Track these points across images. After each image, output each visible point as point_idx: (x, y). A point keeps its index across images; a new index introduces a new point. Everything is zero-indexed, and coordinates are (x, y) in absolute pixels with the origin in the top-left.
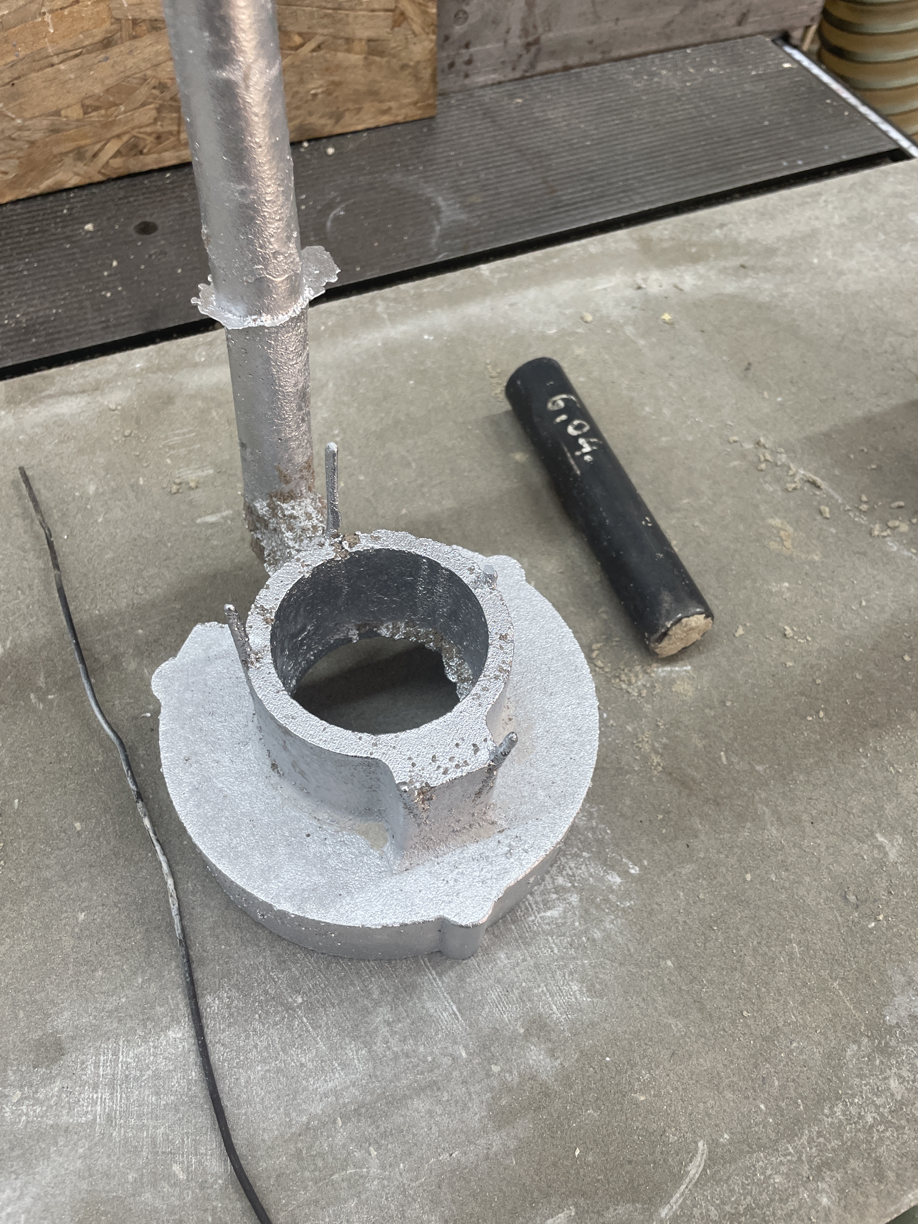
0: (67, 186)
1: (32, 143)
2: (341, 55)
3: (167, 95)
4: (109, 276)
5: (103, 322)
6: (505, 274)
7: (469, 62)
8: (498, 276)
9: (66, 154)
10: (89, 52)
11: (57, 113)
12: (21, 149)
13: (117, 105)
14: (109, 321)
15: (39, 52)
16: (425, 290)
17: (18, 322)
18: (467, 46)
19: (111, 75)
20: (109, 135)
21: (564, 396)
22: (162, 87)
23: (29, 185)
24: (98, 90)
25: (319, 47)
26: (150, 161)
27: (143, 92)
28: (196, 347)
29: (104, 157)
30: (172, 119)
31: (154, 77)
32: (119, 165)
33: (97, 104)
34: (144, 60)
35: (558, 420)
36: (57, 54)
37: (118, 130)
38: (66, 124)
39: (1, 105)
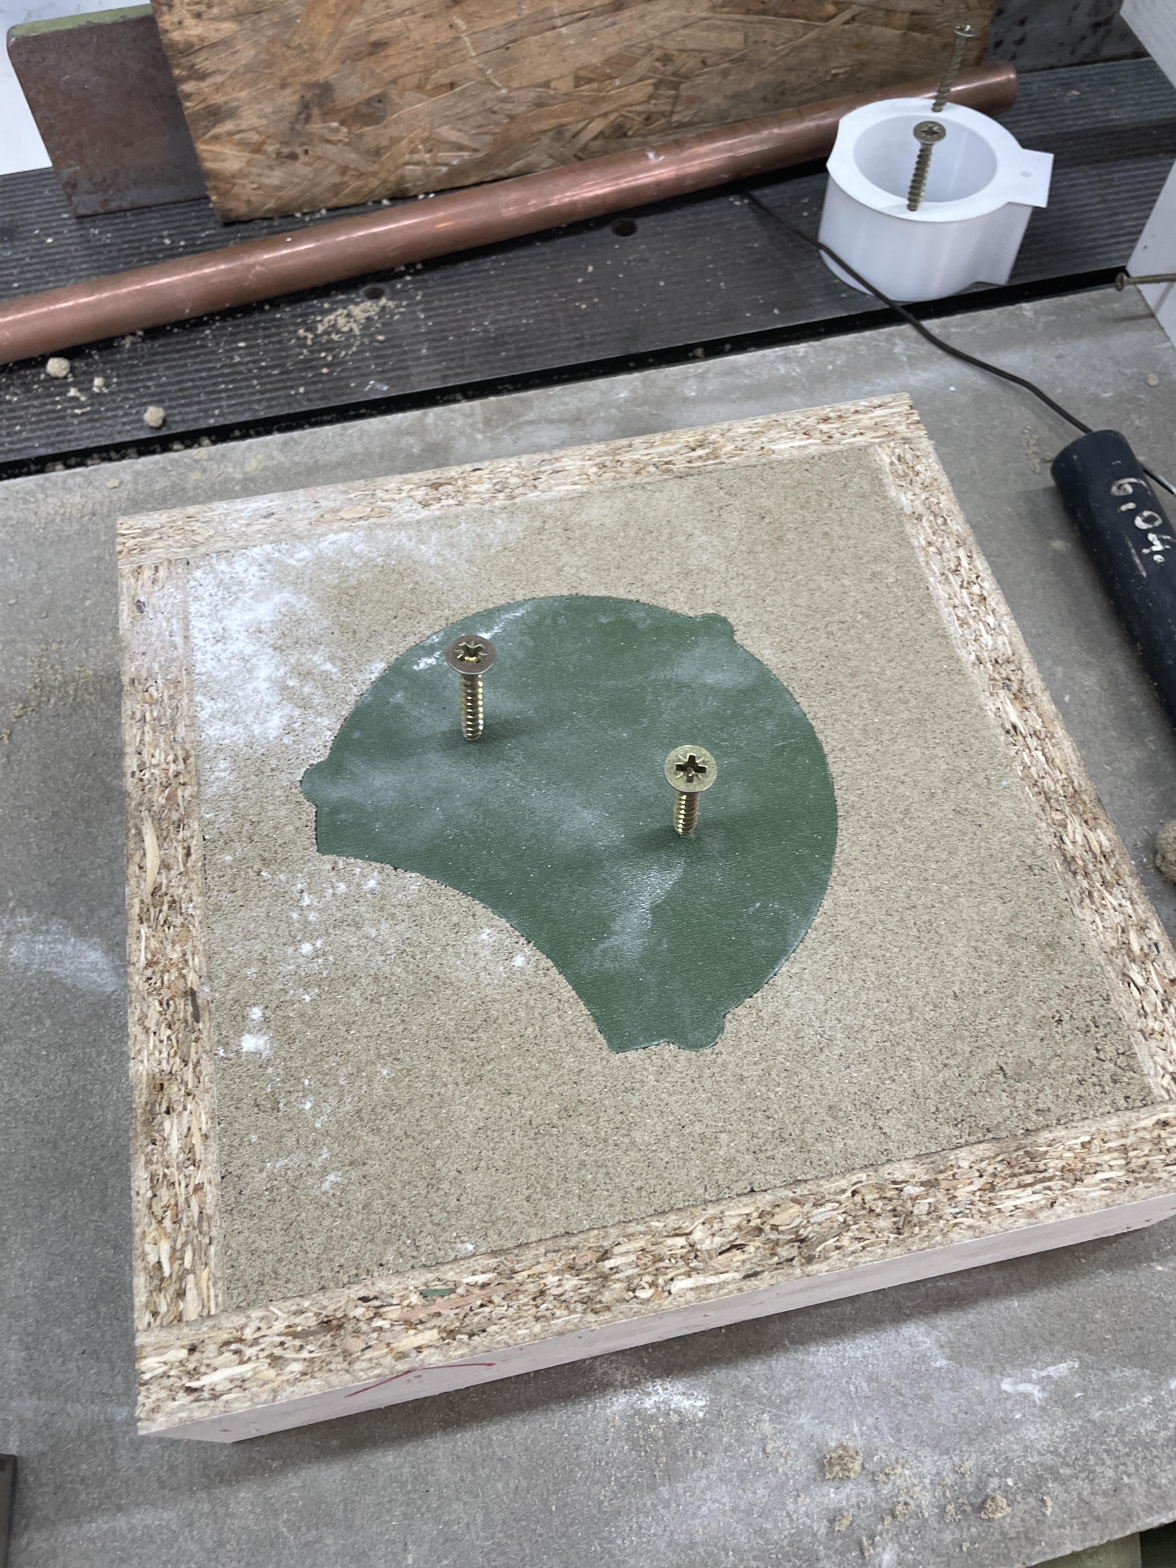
1: (512, 118)
2: (876, 30)
3: (670, 69)
4: (584, 283)
5: (576, 339)
6: (1053, 318)
7: (1020, 42)
8: (1044, 319)
9: (543, 132)
10: (597, 15)
11: (547, 84)
12: (498, 124)
13: (611, 78)
14: (582, 338)
15: (543, 12)
16: (953, 330)
17: (486, 331)
18: (1022, 22)
19: (615, 44)
20: (595, 114)
21: (1133, 480)
22: (666, 59)
23: (497, 167)
24: (596, 59)
25: (853, 19)
26: (631, 146)
27: (644, 65)
28: (686, 379)
29: (585, 137)
30: (668, 97)
31: (661, 47)
32: (598, 148)
33: (591, 76)
34: (654, 27)
35: (1124, 508)
36: (562, 16)
37: (605, 107)
38: (553, 97)
39: (489, 72)
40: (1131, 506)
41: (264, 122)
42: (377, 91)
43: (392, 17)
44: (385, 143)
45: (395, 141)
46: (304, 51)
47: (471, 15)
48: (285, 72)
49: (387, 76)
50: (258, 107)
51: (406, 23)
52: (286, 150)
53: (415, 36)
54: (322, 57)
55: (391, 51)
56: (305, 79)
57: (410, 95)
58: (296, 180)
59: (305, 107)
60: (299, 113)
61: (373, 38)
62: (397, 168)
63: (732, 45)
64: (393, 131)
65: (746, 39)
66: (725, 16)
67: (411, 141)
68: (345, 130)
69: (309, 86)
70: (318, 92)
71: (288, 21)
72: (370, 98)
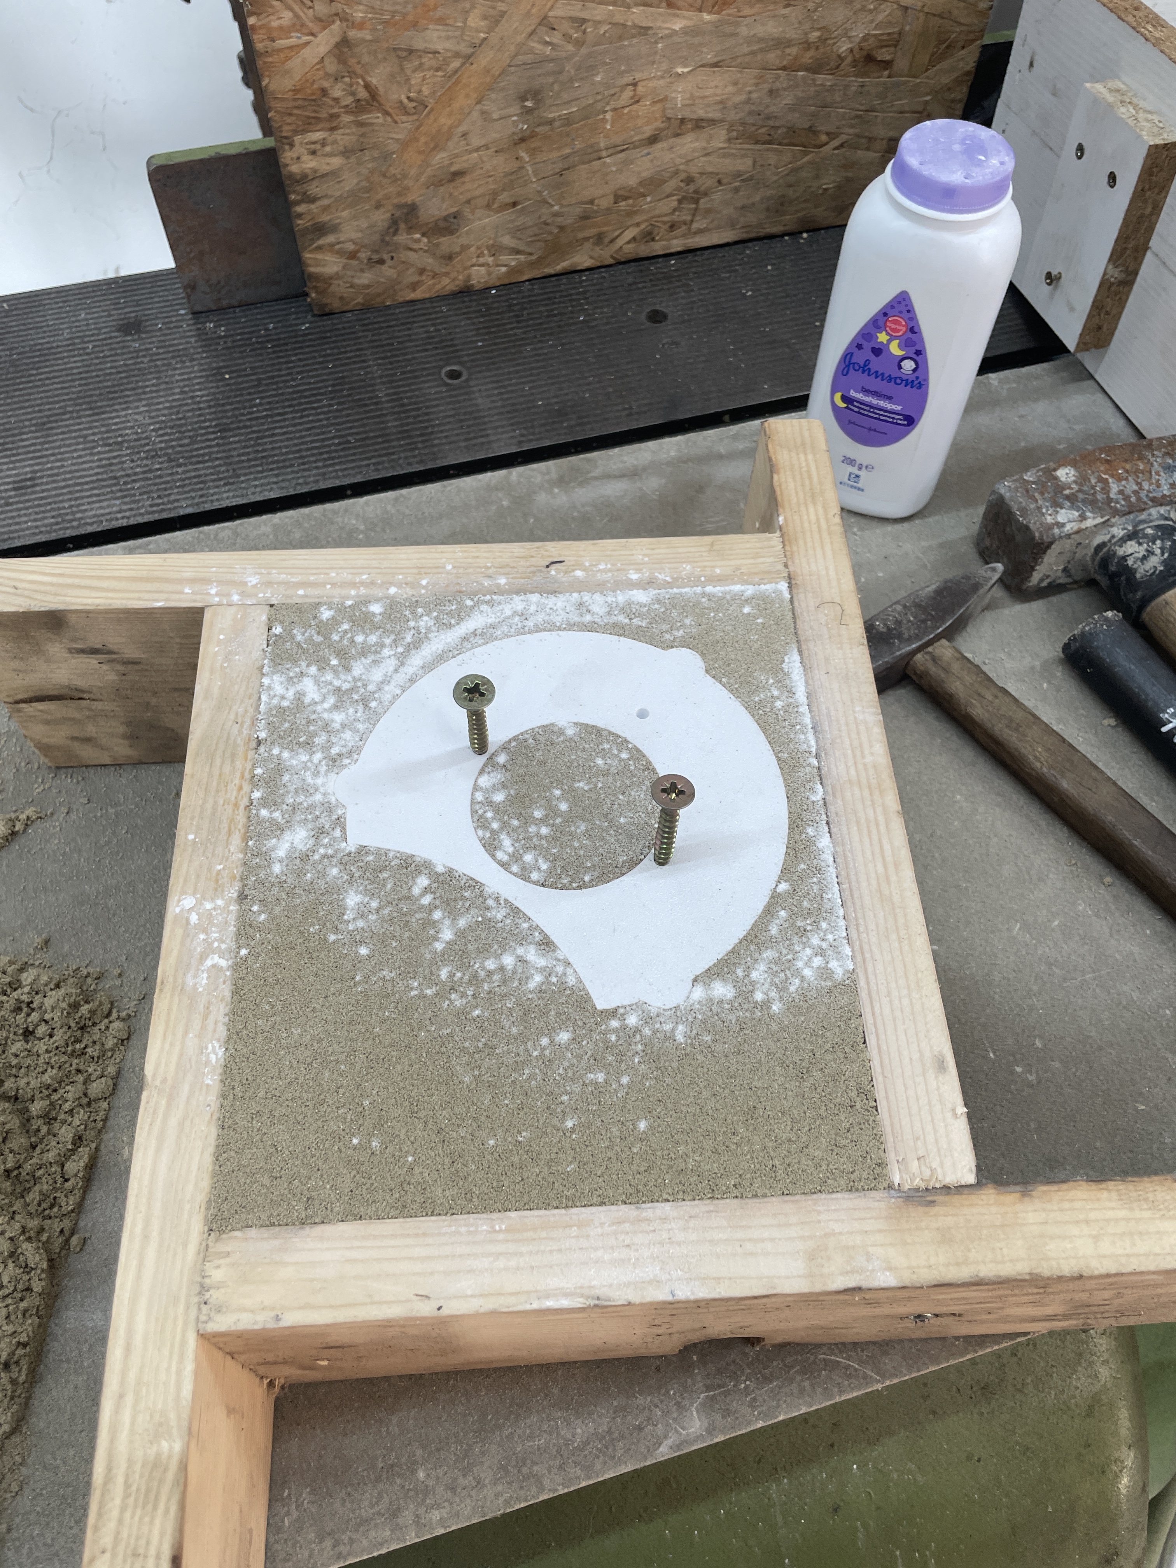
0: (579, 268)
1: (562, 228)
2: (860, 153)
3: (692, 188)
5: (626, 409)
9: (587, 239)
10: (635, 148)
11: (591, 202)
12: (551, 233)
13: (644, 195)
15: (592, 146)
19: (648, 169)
20: (629, 223)
22: (689, 180)
23: (549, 265)
24: (633, 181)
25: (842, 146)
26: (657, 248)
27: (671, 185)
29: (619, 243)
30: (689, 209)
31: (685, 171)
32: (630, 250)
33: (626, 194)
34: (680, 157)
36: (607, 149)
37: (638, 219)
38: (597, 212)
39: (545, 193)
41: (360, 235)
42: (454, 210)
43: (470, 152)
44: (458, 249)
45: (465, 248)
46: (397, 180)
47: (534, 149)
48: (380, 196)
49: (463, 198)
50: (356, 223)
51: (480, 157)
52: (375, 257)
53: (487, 166)
54: (411, 183)
55: (467, 178)
56: (396, 201)
57: (479, 213)
58: (383, 280)
59: (394, 223)
60: (389, 228)
61: (453, 169)
62: (465, 268)
63: (742, 168)
64: (463, 240)
65: (755, 162)
66: (739, 146)
67: (478, 248)
68: (425, 240)
69: (399, 206)
70: (405, 211)
71: (386, 156)
72: (448, 215)
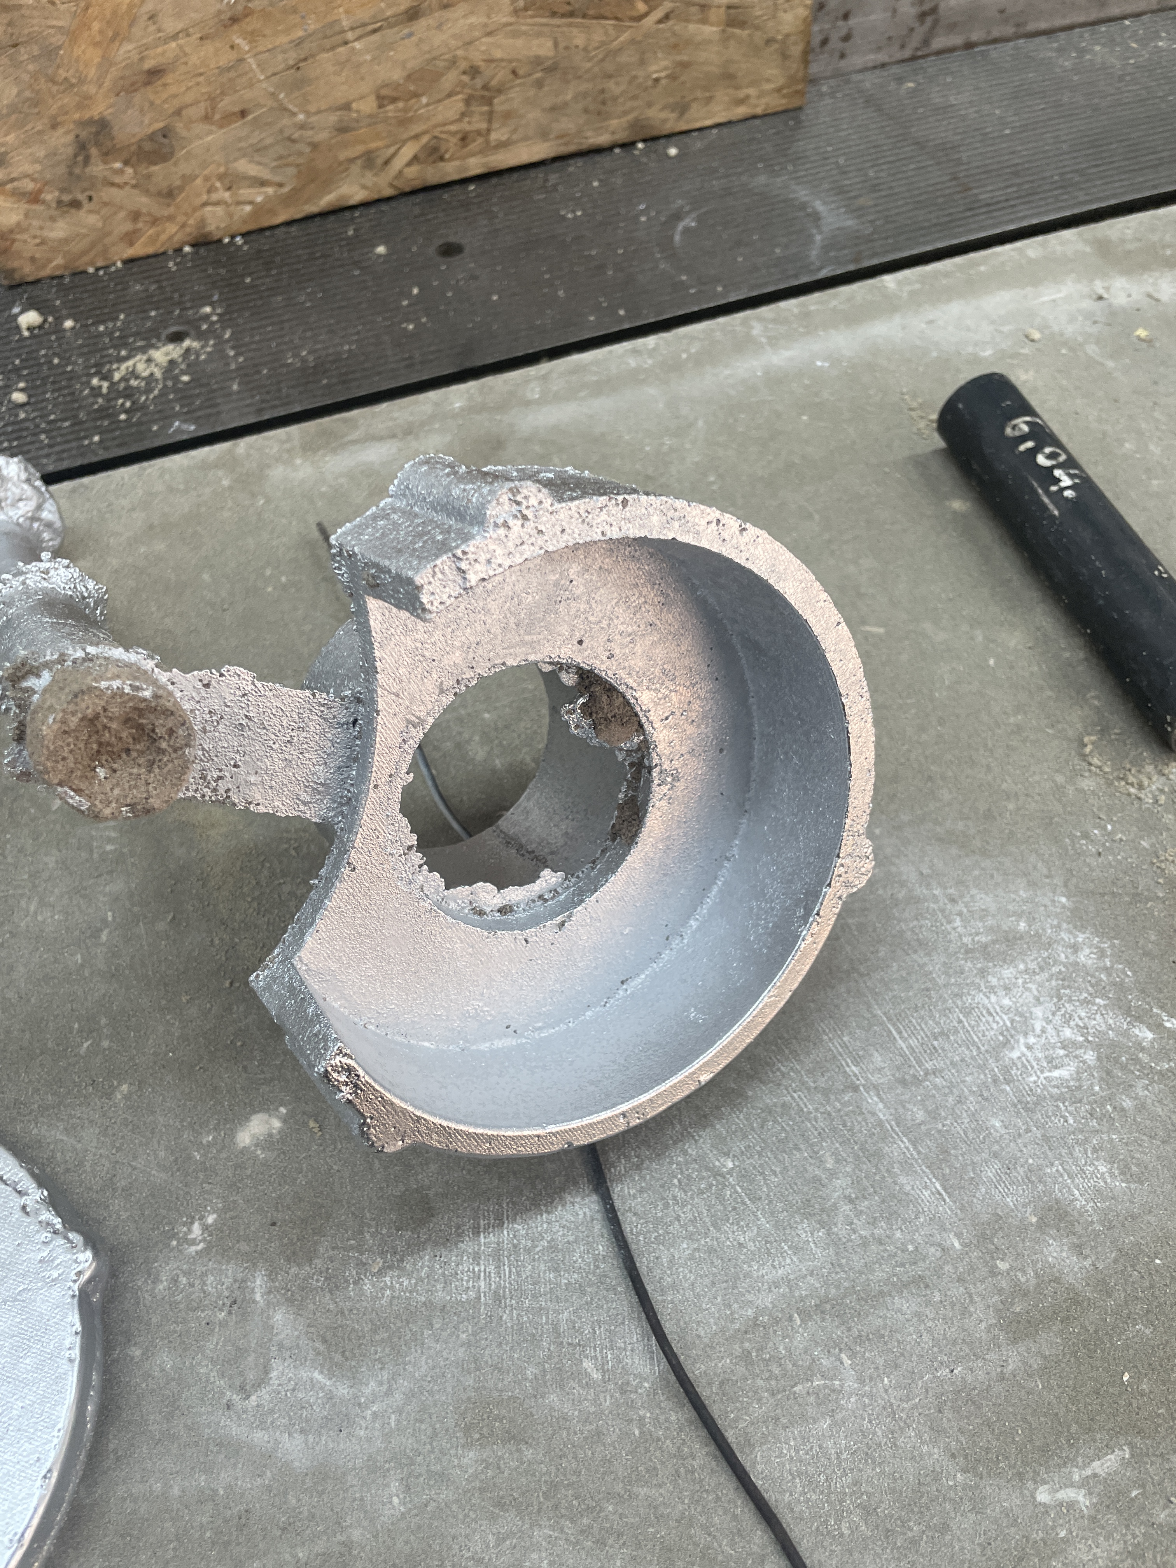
0: (352, 202)
1: (315, 146)
2: (692, 27)
3: (479, 82)
4: (409, 305)
5: (405, 359)
6: (917, 286)
7: (847, 38)
8: (907, 288)
9: (352, 160)
10: (391, 26)
11: (347, 107)
12: (300, 154)
13: (416, 95)
14: (412, 357)
15: (331, 25)
16: (812, 308)
17: (304, 360)
18: (846, 17)
19: (415, 57)
20: (405, 136)
21: (1028, 419)
22: (474, 71)
23: (306, 202)
24: (397, 75)
25: (667, 17)
26: (451, 170)
27: (450, 79)
28: (527, 382)
29: (398, 163)
30: (482, 114)
31: (465, 59)
32: (415, 175)
33: (394, 94)
34: (455, 36)
35: (1022, 448)
36: (352, 29)
37: (417, 128)
38: (357, 121)
39: (282, 96)
40: (1030, 444)
41: (38, 167)
42: (161, 125)
43: (166, 41)
44: (178, 183)
45: (187, 179)
46: (72, 86)
47: (252, 33)
48: (53, 111)
49: (169, 108)
50: (29, 151)
51: (180, 47)
52: (66, 198)
53: (194, 60)
54: (92, 89)
55: (169, 78)
56: (77, 116)
57: (200, 128)
58: (84, 231)
59: (82, 146)
60: (76, 156)
61: (148, 65)
62: (195, 210)
63: (542, 52)
64: (184, 168)
65: (556, 45)
66: (529, 21)
67: (206, 179)
68: (129, 171)
69: (83, 124)
70: (94, 130)
71: (50, 53)
72: (153, 133)
